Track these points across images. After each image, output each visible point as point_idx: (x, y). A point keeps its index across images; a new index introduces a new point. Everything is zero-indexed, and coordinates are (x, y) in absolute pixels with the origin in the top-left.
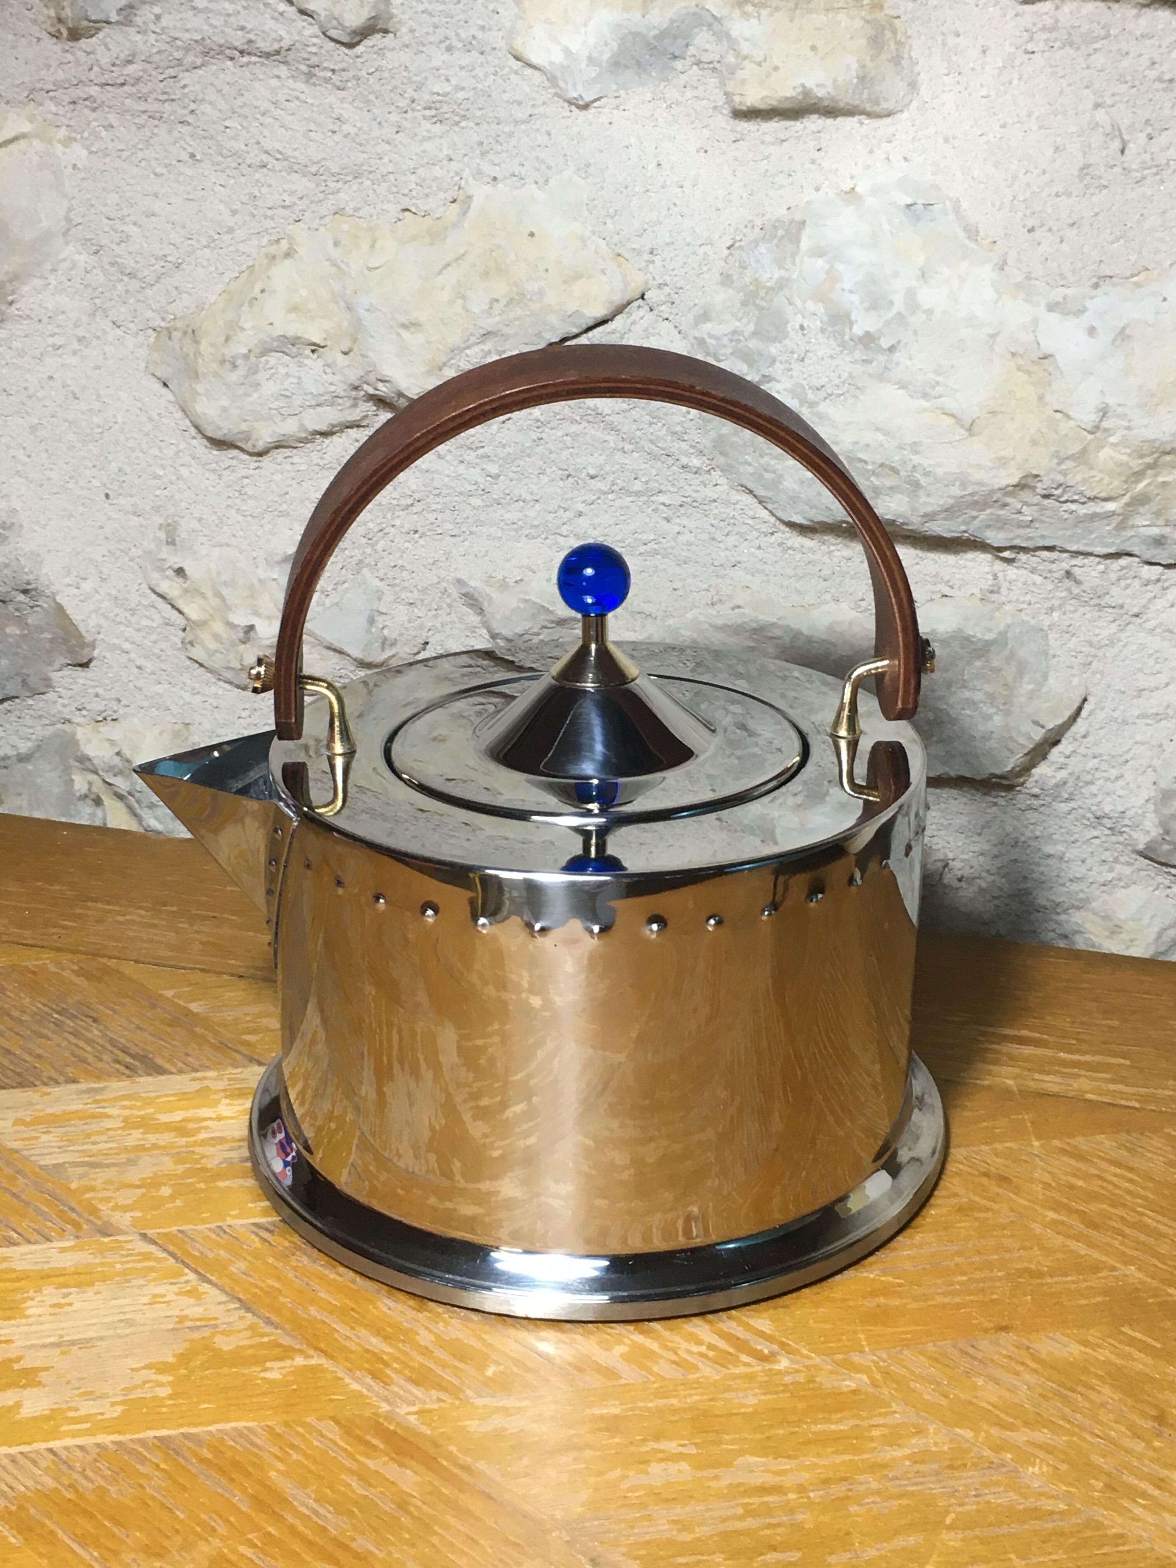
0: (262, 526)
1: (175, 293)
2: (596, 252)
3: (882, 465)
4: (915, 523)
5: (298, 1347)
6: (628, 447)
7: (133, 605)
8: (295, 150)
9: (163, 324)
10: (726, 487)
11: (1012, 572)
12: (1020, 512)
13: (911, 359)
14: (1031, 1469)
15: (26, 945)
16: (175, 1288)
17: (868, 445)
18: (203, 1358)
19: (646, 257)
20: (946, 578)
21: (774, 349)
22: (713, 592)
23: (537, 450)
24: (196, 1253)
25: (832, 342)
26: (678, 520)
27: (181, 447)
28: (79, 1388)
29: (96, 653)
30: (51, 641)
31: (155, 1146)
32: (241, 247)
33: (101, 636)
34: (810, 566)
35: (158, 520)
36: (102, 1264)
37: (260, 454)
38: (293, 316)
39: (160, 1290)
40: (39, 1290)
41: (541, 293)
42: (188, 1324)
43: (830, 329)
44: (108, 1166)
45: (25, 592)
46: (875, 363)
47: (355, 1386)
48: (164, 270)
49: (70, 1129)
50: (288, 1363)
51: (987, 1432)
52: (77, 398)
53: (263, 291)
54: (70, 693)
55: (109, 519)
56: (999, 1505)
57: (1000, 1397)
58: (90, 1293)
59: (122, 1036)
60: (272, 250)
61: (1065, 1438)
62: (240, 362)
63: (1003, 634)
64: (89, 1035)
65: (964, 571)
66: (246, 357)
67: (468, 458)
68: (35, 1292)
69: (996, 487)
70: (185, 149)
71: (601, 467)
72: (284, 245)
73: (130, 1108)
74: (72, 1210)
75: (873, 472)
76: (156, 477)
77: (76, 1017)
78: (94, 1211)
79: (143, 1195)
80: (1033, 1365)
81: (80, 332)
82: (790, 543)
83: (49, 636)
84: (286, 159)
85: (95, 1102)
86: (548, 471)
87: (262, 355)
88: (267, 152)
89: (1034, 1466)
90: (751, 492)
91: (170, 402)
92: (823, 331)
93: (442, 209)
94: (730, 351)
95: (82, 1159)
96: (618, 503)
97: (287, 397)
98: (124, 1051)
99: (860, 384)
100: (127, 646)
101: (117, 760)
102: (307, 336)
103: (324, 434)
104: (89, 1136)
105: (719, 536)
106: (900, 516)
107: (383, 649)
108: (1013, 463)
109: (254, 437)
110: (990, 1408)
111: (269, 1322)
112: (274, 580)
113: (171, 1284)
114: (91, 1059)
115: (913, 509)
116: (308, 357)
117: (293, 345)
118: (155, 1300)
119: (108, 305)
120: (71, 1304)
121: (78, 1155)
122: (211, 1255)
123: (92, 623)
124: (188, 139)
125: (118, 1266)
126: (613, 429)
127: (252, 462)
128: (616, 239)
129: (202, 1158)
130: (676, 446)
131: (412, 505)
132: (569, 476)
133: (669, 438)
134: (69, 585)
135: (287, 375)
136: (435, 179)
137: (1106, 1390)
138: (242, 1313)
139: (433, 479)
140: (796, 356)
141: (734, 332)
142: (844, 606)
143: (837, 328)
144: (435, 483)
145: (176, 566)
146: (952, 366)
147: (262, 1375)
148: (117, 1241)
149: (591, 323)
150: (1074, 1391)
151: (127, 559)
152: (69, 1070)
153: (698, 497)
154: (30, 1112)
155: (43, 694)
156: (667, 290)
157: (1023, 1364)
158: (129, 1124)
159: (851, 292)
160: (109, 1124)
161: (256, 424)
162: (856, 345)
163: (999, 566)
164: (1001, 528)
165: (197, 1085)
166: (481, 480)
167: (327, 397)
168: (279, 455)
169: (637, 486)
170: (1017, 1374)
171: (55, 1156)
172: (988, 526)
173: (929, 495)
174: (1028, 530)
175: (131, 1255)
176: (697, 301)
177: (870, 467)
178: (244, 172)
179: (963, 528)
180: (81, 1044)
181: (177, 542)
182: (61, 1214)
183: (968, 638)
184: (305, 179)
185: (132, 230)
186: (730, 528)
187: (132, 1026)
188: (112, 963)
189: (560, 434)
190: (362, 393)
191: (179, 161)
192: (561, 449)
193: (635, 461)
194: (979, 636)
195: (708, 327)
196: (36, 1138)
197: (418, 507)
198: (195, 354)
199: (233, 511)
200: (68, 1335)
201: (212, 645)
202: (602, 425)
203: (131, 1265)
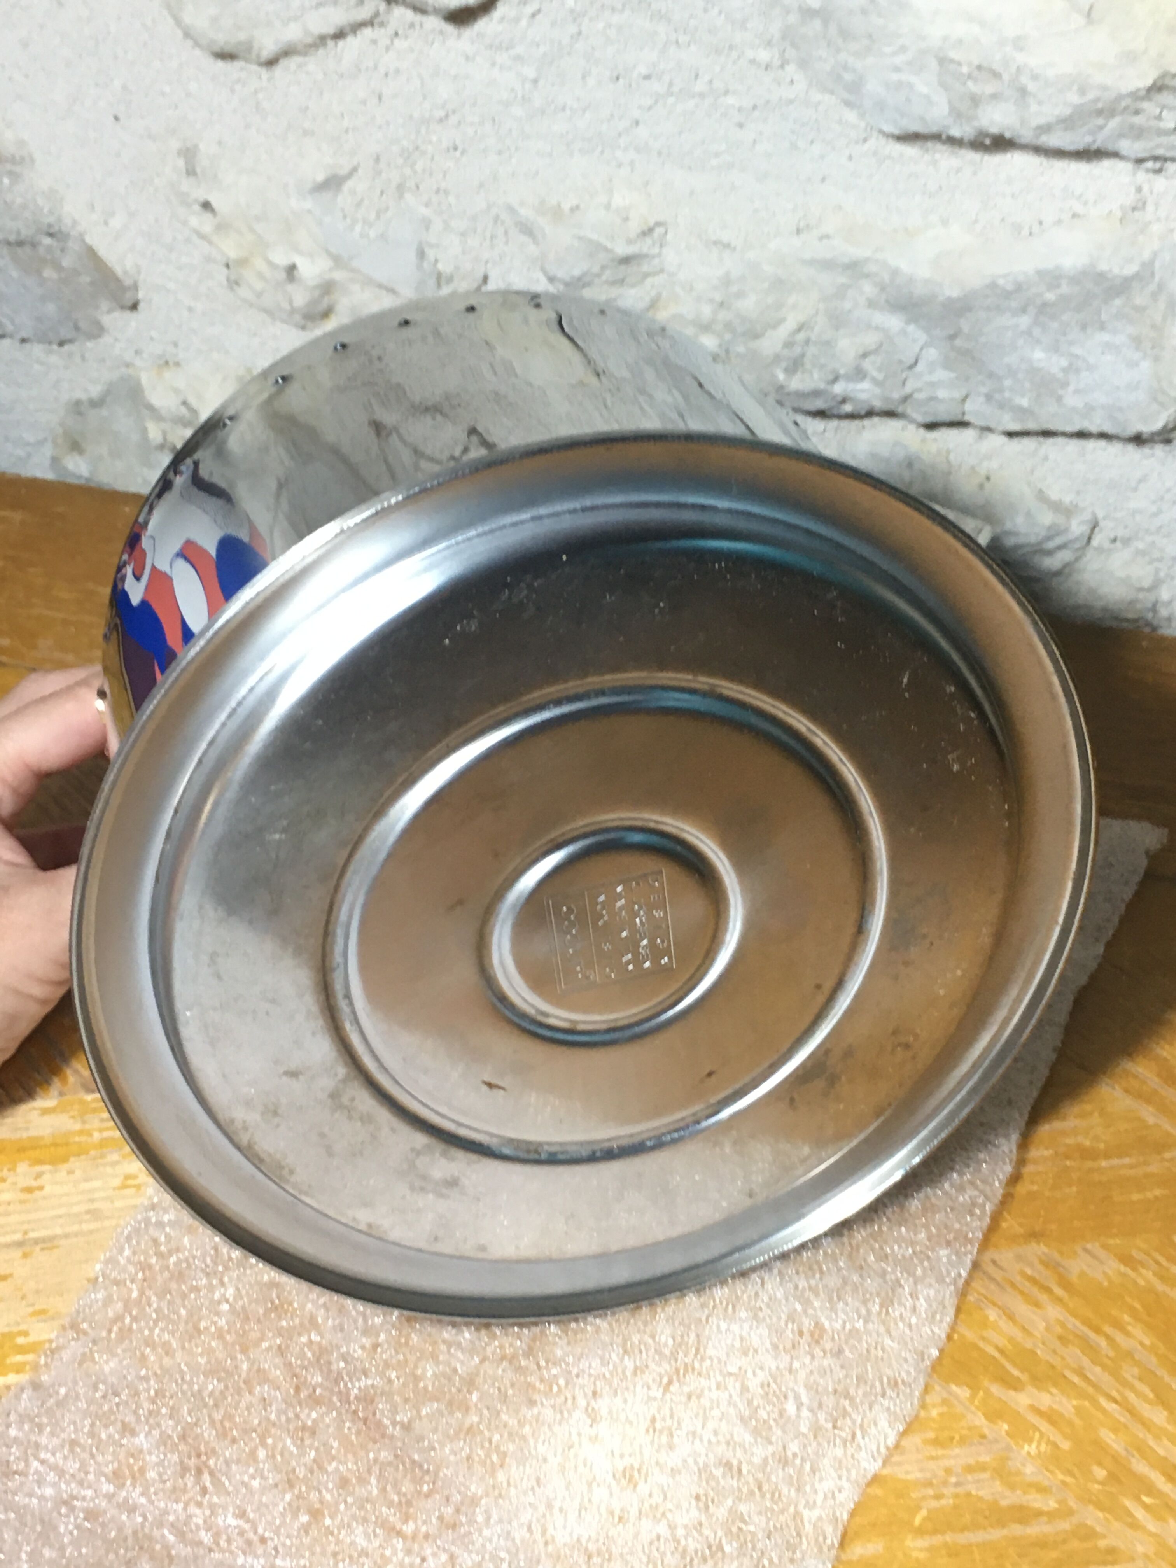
3: (979, 68)
4: (1029, 137)
10: (805, 84)
11: (1160, 183)
12: (1159, 118)
14: (1026, 1447)
17: (960, 41)
20: (1078, 191)
22: (799, 214)
23: (577, 47)
26: (752, 126)
27: (184, 59)
29: (141, 295)
30: (92, 283)
33: (142, 277)
34: (912, 179)
35: (175, 144)
36: (81, 1132)
37: (269, 64)
40: (13, 1169)
45: (51, 235)
51: (987, 1392)
54: (125, 336)
55: (125, 145)
56: (980, 1499)
57: (1011, 1340)
58: (62, 1173)
61: (1075, 1402)
63: (1148, 265)
65: (1099, 183)
67: (500, 60)
69: (1125, 91)
71: (653, 65)
75: (970, 76)
80: (1059, 1291)
83: (88, 279)
86: (594, 71)
89: (1030, 1441)
91: (162, 6)
96: (679, 107)
100: (171, 285)
101: (184, 410)
103: (335, 37)
105: (801, 144)
106: (1010, 128)
107: (439, 285)
108: (1144, 59)
109: (257, 45)
110: (997, 1355)
112: (309, 211)
115: (1023, 122)
120: (41, 1188)
123: (128, 264)
127: (264, 72)
130: (738, 37)
133: (729, 27)
134: (97, 222)
137: (1137, 1331)
139: (465, 86)
142: (954, 228)
145: (201, 200)
150: (1098, 1330)
151: (152, 190)
155: (98, 337)
157: (1048, 1290)
161: (254, 33)
163: (1142, 176)
164: (1136, 138)
166: (518, 86)
168: (291, 63)
170: (1037, 1305)
172: (1121, 136)
173: (1040, 103)
177: (964, 70)
181: (198, 170)
183: (1101, 276)
186: (813, 134)
189: (601, 25)
192: (606, 44)
193: (692, 55)
194: (1116, 271)
199: (253, 131)
201: (259, 285)
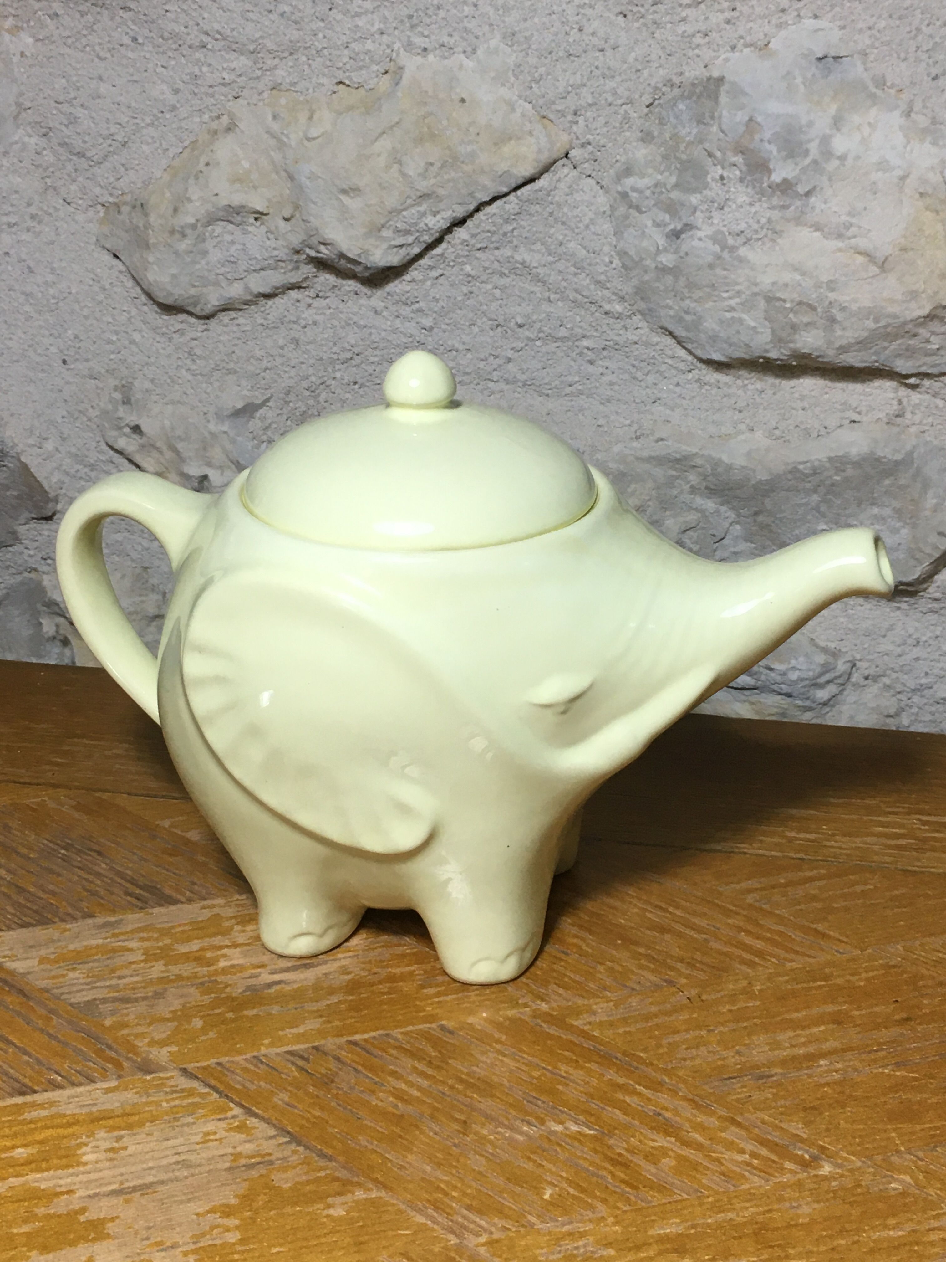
0: (211, 384)
1: (122, 169)
2: (523, 115)
3: (800, 303)
4: (831, 356)
5: (355, 1179)
6: (553, 297)
7: (92, 461)
8: (233, 30)
9: (111, 200)
10: (647, 330)
11: (915, 397)
12: (928, 341)
13: (825, 202)
15: (24, 783)
16: (223, 1125)
17: (786, 285)
18: (266, 1198)
19: (570, 118)
20: (854, 405)
21: (694, 199)
22: (635, 427)
23: (468, 302)
24: (238, 1086)
25: (750, 190)
26: (601, 363)
27: (133, 314)
28: (148, 1239)
29: (59, 507)
30: (18, 497)
31: (179, 978)
32: (184, 124)
33: (63, 491)
34: (725, 399)
35: (112, 382)
36: (148, 1104)
37: (208, 317)
38: (237, 186)
39: (210, 1127)
40: (91, 1134)
41: (473, 155)
42: (243, 1161)
43: (749, 178)
44: (136, 1000)
46: (792, 208)
47: (421, 1219)
48: (111, 149)
49: (96, 964)
50: (349, 1197)
52: (32, 272)
53: (207, 164)
54: (36, 544)
55: (67, 383)
58: (142, 1135)
59: (128, 868)
60: (214, 125)
62: (188, 231)
63: (910, 454)
64: (96, 868)
65: (870, 398)
66: (194, 227)
67: (404, 313)
68: (87, 1136)
69: (909, 318)
70: (127, 33)
71: (528, 316)
72: (225, 120)
73: (148, 939)
74: (110, 1047)
75: (792, 310)
76: (109, 342)
77: (80, 851)
78: (133, 1049)
79: (177, 1027)
81: (33, 210)
82: (707, 378)
83: (15, 493)
84: (224, 39)
85: (114, 935)
86: (479, 323)
87: (209, 224)
88: (207, 34)
90: (671, 333)
91: (120, 272)
92: (741, 180)
93: (376, 80)
94: (653, 202)
95: (111, 995)
96: (544, 349)
97: (233, 262)
98: (133, 882)
99: (778, 228)
102: (250, 205)
103: (268, 296)
104: (113, 971)
105: (639, 375)
106: (816, 349)
108: (923, 295)
109: (202, 301)
111: (322, 1155)
112: (225, 432)
113: (220, 1120)
114: (102, 892)
115: (829, 343)
116: (252, 224)
117: (238, 214)
118: (206, 1138)
119: (59, 183)
120: (125, 1148)
121: (106, 991)
122: (253, 1087)
123: (54, 480)
124: (130, 23)
125: (165, 1104)
126: (538, 280)
127: (200, 325)
128: (541, 102)
129: (226, 987)
130: (599, 294)
131: (351, 358)
132: (498, 326)
133: (592, 287)
134: (33, 445)
135: (233, 242)
136: (367, 52)
138: (293, 1146)
139: (371, 334)
140: (716, 205)
141: (656, 185)
142: (758, 434)
143: (758, 176)
144: (373, 337)
145: (132, 424)
146: (865, 209)
147: (325, 1212)
148: (161, 1078)
149: (520, 181)
151: (85, 419)
152: (84, 904)
153: (621, 340)
154: (52, 950)
155: (10, 546)
156: (590, 148)
158: (150, 957)
159: (769, 142)
160: (131, 957)
161: (205, 290)
162: (774, 192)
163: (903, 392)
164: (910, 357)
165: (207, 913)
166: (415, 332)
167: (271, 261)
168: (225, 317)
169: (563, 332)
171: (84, 993)
172: (898, 356)
173: (844, 329)
174: (935, 358)
175: (176, 1092)
176: (618, 157)
177: (788, 305)
178: (185, 52)
179: (874, 358)
180: (91, 878)
181: (133, 402)
182: (99, 1053)
183: (878, 460)
184: (242, 58)
185: (80, 112)
186: (650, 368)
187: (135, 858)
188: (105, 796)
189: (489, 286)
190: (304, 256)
191: (121, 45)
192: (490, 301)
193: (560, 309)
194: (889, 456)
195: (630, 182)
196: (64, 976)
197: (358, 359)
198: (144, 226)
199: (183, 371)
200: (127, 1181)
202: (529, 277)
203: (177, 1102)
